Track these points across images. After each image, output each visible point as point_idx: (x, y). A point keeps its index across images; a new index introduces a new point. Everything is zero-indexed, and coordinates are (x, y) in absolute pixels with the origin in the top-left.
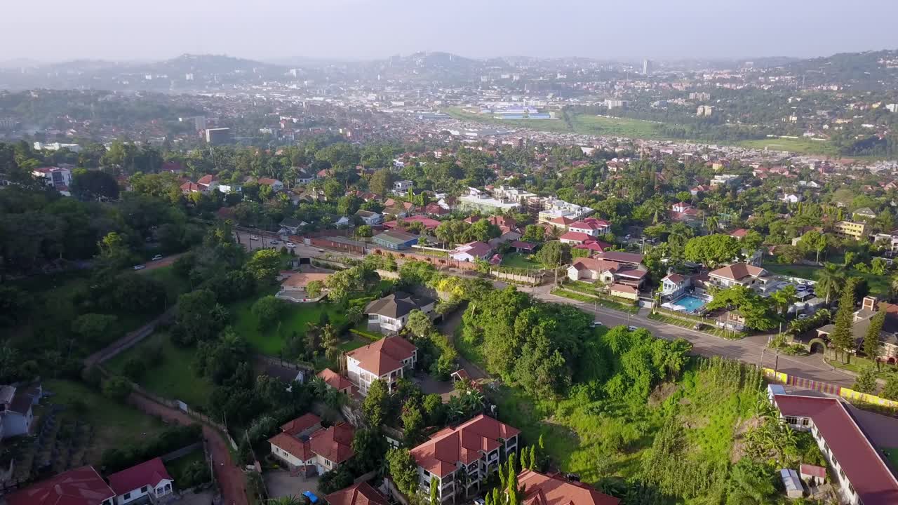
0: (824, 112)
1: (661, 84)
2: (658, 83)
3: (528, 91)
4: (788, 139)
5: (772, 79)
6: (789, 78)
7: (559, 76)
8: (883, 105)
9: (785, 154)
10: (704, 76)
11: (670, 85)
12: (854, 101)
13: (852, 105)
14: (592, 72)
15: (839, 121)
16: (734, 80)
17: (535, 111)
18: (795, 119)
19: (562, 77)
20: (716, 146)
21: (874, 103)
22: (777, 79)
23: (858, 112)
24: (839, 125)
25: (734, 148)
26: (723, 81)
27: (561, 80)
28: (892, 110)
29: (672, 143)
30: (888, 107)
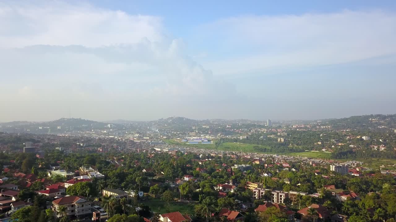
0: (334, 140)
1: (273, 130)
2: (271, 129)
3: (210, 133)
4: (313, 152)
5: (322, 127)
6: (329, 127)
7: (227, 126)
8: (361, 137)
9: (306, 158)
10: (294, 126)
11: (277, 130)
12: (349, 136)
13: (348, 137)
14: (243, 125)
15: (340, 144)
16: (306, 128)
17: (207, 141)
18: (320, 143)
19: (229, 127)
20: (276, 155)
21: (357, 136)
22: (324, 127)
23: (349, 140)
24: (339, 146)
25: (284, 156)
26: (301, 128)
27: (228, 128)
28: (365, 139)
29: (257, 154)
30: (363, 138)
